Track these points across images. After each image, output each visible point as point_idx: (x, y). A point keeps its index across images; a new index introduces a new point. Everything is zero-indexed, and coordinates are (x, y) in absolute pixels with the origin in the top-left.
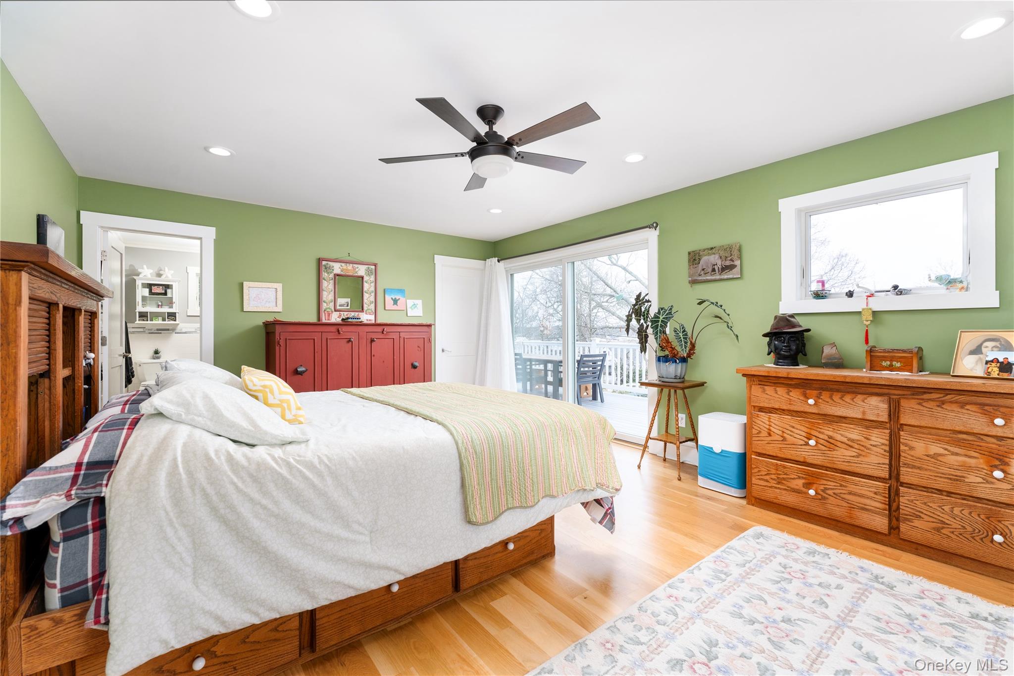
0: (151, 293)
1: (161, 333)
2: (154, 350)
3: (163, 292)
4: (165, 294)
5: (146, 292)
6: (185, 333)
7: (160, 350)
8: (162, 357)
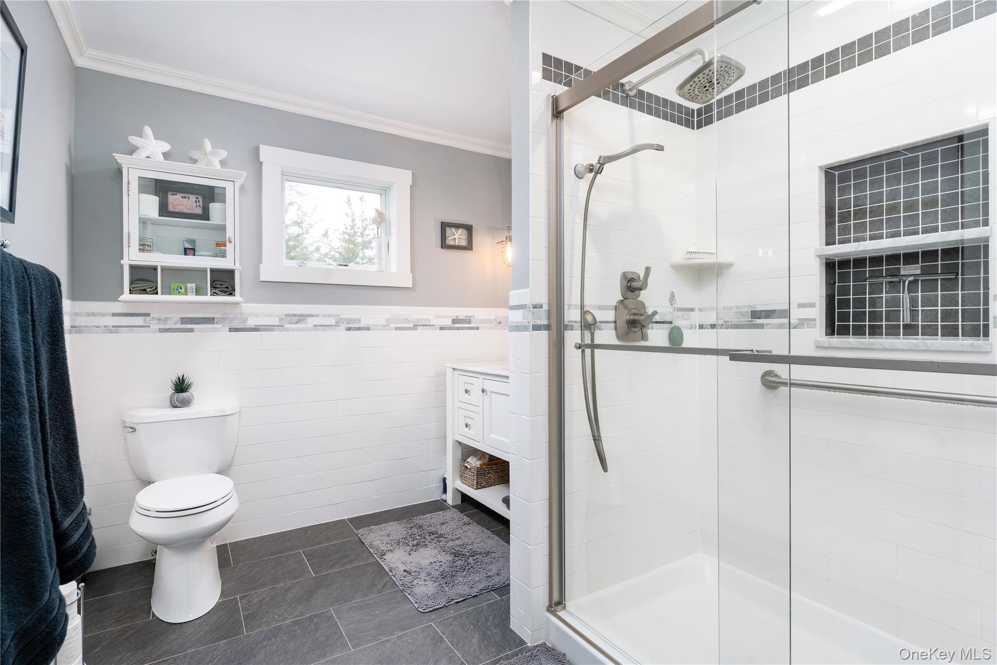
0: (164, 210)
1: (192, 330)
2: (174, 379)
3: (199, 211)
4: (205, 215)
5: (150, 204)
6: (255, 329)
7: (190, 378)
8: (195, 401)
